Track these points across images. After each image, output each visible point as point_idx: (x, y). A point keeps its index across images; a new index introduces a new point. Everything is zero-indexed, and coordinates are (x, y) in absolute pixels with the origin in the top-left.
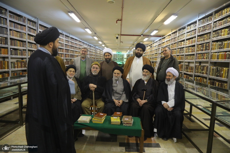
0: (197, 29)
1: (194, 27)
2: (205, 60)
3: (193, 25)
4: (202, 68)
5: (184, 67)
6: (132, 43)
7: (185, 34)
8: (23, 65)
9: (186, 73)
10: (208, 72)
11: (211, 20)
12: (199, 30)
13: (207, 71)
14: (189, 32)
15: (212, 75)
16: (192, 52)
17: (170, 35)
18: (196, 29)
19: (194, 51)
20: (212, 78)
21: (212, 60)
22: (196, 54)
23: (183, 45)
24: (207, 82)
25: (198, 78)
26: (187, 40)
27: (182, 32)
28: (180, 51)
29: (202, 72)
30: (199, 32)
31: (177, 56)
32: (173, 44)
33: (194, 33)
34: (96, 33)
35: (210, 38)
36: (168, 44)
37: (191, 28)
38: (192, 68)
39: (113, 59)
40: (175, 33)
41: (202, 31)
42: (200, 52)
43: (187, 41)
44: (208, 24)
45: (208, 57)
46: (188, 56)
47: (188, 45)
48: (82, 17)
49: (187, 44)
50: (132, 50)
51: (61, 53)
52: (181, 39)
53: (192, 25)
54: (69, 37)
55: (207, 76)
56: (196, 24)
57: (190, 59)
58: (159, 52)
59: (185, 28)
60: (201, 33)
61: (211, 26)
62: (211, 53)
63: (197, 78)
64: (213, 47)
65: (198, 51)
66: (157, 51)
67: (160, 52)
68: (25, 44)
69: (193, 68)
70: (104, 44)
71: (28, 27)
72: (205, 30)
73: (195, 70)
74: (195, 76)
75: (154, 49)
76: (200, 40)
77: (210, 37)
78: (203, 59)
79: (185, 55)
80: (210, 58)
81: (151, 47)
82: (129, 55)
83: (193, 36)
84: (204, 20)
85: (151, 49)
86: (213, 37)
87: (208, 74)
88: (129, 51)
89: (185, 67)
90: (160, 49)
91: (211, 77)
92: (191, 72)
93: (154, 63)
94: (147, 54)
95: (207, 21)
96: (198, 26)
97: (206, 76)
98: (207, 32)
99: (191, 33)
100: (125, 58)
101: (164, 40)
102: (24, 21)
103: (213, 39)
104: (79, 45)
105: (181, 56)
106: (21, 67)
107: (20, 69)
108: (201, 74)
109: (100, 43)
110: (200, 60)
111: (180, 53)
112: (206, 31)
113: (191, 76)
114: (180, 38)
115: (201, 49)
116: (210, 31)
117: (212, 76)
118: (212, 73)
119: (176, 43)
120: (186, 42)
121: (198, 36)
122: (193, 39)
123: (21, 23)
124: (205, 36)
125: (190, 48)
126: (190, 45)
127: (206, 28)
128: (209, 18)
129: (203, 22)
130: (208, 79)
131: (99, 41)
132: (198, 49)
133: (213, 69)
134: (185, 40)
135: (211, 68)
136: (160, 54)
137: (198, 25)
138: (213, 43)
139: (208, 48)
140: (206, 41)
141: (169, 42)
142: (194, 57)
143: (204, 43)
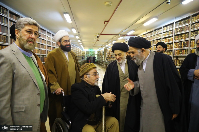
1: (171, 28)
2: (184, 55)
4: (181, 62)
6: (107, 41)
7: (161, 33)
11: (189, 22)
12: (176, 30)
14: (166, 32)
16: (170, 48)
18: (173, 30)
19: (172, 48)
22: (174, 50)
26: (163, 38)
27: (157, 32)
30: (177, 32)
33: (171, 32)
34: (79, 33)
35: (188, 37)
37: (167, 29)
39: (85, 55)
40: (151, 33)
41: (179, 31)
42: (178, 49)
43: (164, 40)
44: (186, 26)
45: (187, 53)
48: (74, 18)
50: (104, 47)
52: (157, 37)
53: (169, 26)
56: (173, 25)
59: (161, 28)
60: (178, 33)
61: (188, 27)
62: (190, 49)
64: (192, 45)
65: (176, 47)
70: (82, 42)
72: (183, 30)
76: (178, 38)
78: (182, 55)
83: (170, 35)
84: (182, 22)
88: (100, 48)
95: (185, 24)
96: (174, 27)
99: (168, 33)
103: (191, 37)
110: (179, 55)
112: (184, 31)
115: (179, 46)
116: (188, 32)
119: (152, 41)
121: (175, 35)
122: (170, 38)
124: (184, 35)
126: (168, 43)
127: (183, 29)
128: (186, 21)
129: (181, 24)
131: (79, 40)
132: (176, 46)
134: (162, 39)
138: (191, 41)
139: (186, 45)
140: (184, 40)
142: (172, 53)
143: (182, 41)
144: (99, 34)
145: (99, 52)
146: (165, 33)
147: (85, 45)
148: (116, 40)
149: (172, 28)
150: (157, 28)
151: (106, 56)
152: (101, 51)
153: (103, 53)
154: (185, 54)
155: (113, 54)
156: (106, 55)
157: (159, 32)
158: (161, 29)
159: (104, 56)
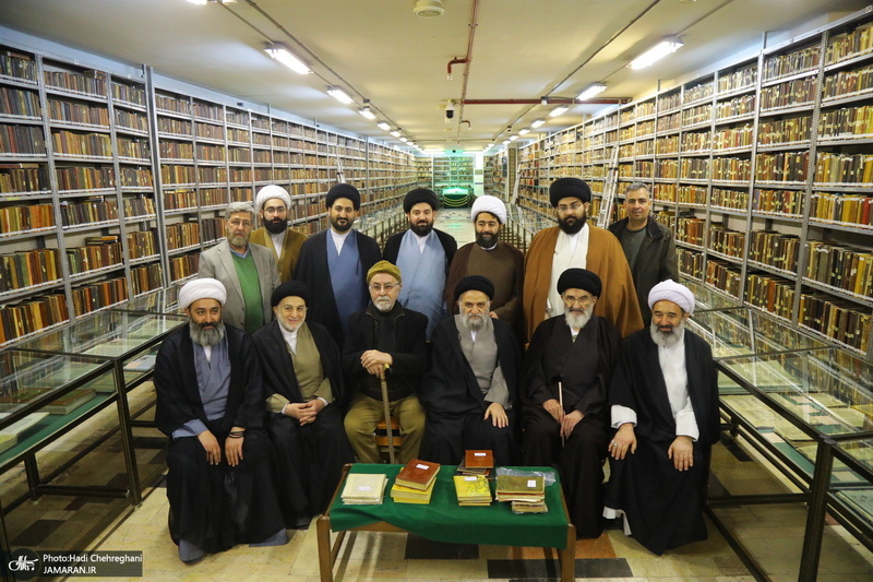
0: (759, 92)
1: (748, 83)
2: (790, 215)
3: (743, 76)
4: (776, 245)
5: (710, 232)
6: (505, 121)
7: (711, 103)
8: (111, 256)
9: (717, 254)
10: (800, 264)
11: (815, 63)
12: (768, 96)
13: (796, 257)
14: (729, 99)
15: (813, 275)
16: (740, 178)
17: (652, 100)
18: (754, 93)
19: (747, 178)
20: (813, 286)
21: (817, 219)
22: (754, 188)
23: (705, 147)
24: (796, 298)
25: (759, 281)
26: (719, 127)
27: (698, 97)
28: (693, 167)
29: (775, 259)
30: (768, 105)
31: (681, 185)
32: (664, 137)
33: (747, 104)
34: (368, 101)
35: (808, 135)
36: (644, 133)
37: (732, 86)
38: (738, 242)
39: (432, 175)
40: (674, 98)
41: (778, 103)
42: (768, 183)
43: (719, 134)
44: (803, 79)
45: (801, 209)
46: (724, 192)
47: (722, 151)
48: (316, 58)
49: (719, 144)
50: (506, 143)
51: (242, 184)
52: (695, 121)
53: (739, 74)
54: (268, 118)
55: (796, 279)
56: (754, 70)
57: (731, 205)
58: (610, 161)
59: (710, 78)
60: (773, 111)
61: (812, 88)
62: (813, 192)
63: (756, 280)
64: (820, 172)
65: (762, 177)
66: (604, 155)
67: (615, 161)
68: (111, 177)
69: (743, 241)
70: (400, 129)
71: (115, 107)
72: (790, 100)
73: (750, 250)
74: (752, 271)
75: (591, 145)
76: (770, 135)
77: (808, 129)
78: (781, 213)
79: (713, 187)
80: (806, 211)
81: (578, 138)
82: (491, 159)
83: (742, 117)
84: (788, 60)
85: (579, 147)
86: (819, 133)
87: (799, 270)
88: (491, 145)
89: (713, 233)
90: (613, 150)
91: (810, 281)
92: (734, 253)
93: (592, 203)
94: (563, 164)
95: (798, 67)
96: (761, 79)
97: (791, 278)
98: (796, 107)
99: (735, 105)
100: (478, 172)
101: (628, 115)
102: (100, 90)
103: (820, 138)
104: (305, 145)
105: (696, 189)
106: (105, 262)
107: (101, 270)
108: (774, 267)
109: (385, 127)
110: (771, 212)
111: (693, 176)
112: (795, 104)
113: (735, 268)
114: (691, 118)
115: (775, 171)
116: (809, 108)
117: (814, 282)
118: (813, 269)
119: (677, 135)
120: (717, 138)
121: (763, 119)
122: (742, 131)
123: (90, 97)
124: (792, 123)
125: (730, 160)
126: (733, 150)
127: (792, 94)
128: (805, 54)
129: (783, 69)
130: (798, 287)
131: (379, 122)
132: (763, 168)
133: (819, 255)
134: (713, 129)
135: (810, 248)
136: (616, 169)
137: (763, 77)
138: (819, 155)
139: (800, 172)
140: (792, 144)
141: (648, 129)
142: (748, 200)
143: (784, 152)
144: (454, 102)
145: (490, 161)
146: (727, 104)
147: (417, 138)
148: (543, 119)
149: (751, 84)
150: (697, 76)
151: (517, 183)
152: (497, 156)
153: (505, 166)
154: (793, 212)
155: (540, 176)
156: (518, 176)
157: (703, 96)
158: (711, 84)
159: (507, 181)
